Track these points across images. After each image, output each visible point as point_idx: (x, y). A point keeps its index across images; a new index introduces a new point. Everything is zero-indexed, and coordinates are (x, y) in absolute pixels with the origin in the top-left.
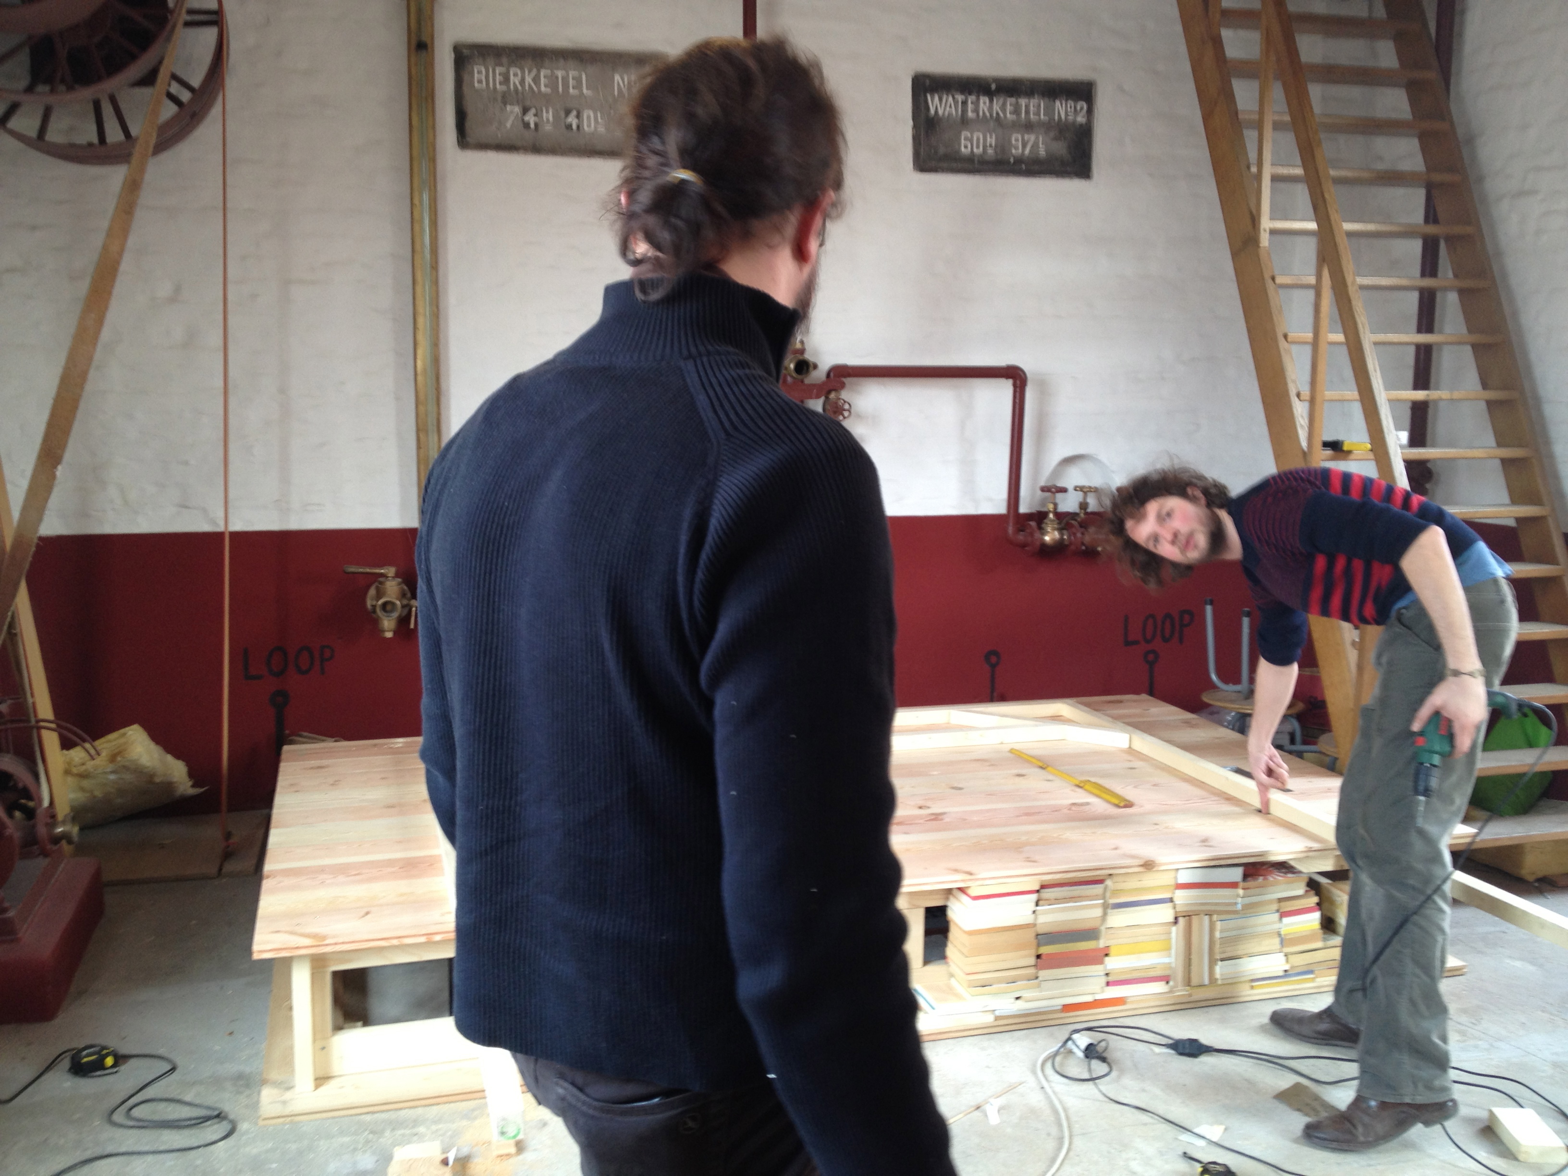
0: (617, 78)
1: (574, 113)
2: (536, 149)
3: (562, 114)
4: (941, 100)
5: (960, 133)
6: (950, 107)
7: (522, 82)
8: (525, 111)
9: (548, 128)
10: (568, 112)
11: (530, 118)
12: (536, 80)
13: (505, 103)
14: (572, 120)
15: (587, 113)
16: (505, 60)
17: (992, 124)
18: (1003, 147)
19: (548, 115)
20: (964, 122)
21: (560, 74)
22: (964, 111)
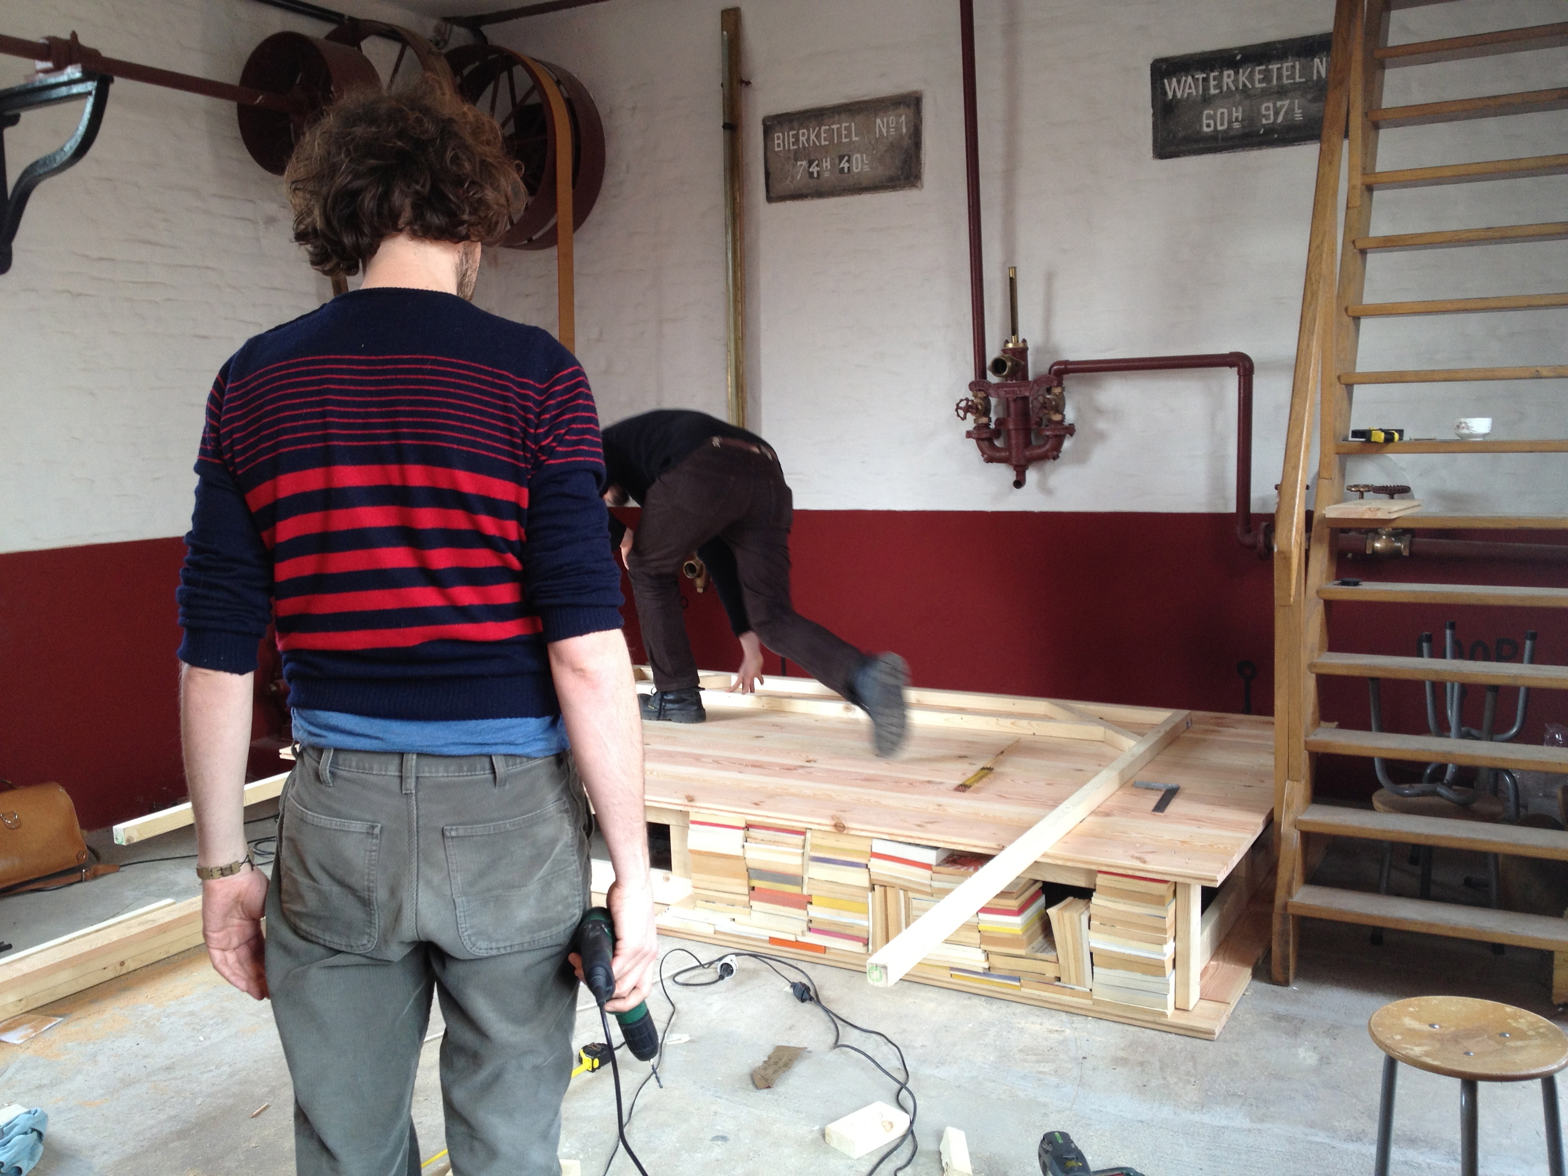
0: (878, 121)
1: (846, 158)
2: (820, 194)
3: (837, 161)
4: (1179, 82)
5: (1201, 113)
6: (1190, 88)
7: (808, 140)
8: (810, 163)
9: (827, 174)
10: (841, 158)
11: (814, 169)
12: (818, 136)
13: (796, 160)
14: (845, 165)
15: (856, 156)
16: (796, 124)
17: (1238, 97)
18: (1250, 119)
19: (827, 164)
20: (1207, 100)
21: (835, 127)
22: (1206, 89)
